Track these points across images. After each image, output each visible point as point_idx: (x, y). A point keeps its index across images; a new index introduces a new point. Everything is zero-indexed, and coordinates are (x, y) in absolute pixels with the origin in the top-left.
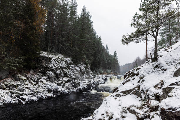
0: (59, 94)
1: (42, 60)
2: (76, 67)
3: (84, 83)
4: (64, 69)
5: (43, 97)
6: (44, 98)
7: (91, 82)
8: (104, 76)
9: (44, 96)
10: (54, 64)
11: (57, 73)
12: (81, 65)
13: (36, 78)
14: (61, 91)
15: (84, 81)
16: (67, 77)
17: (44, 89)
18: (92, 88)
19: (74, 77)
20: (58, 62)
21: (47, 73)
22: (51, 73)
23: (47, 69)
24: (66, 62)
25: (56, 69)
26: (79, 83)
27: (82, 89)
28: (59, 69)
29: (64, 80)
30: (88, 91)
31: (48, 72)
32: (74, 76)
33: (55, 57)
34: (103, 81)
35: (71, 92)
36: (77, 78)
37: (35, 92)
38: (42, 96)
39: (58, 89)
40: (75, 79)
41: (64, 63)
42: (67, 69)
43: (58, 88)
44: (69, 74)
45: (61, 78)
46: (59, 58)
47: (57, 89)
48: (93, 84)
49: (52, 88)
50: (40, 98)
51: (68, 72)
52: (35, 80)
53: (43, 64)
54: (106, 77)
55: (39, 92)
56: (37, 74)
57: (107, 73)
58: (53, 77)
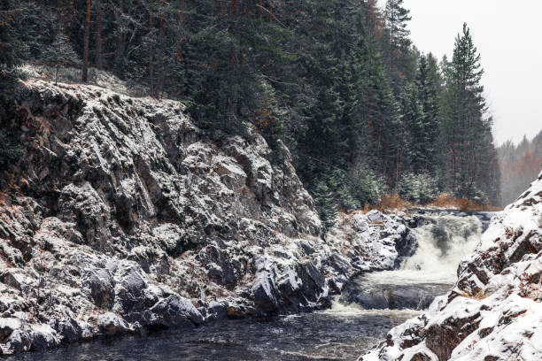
0: (154, 317)
1: (30, 115)
2: (219, 158)
3: (280, 261)
4: (152, 173)
5: (80, 330)
6: (86, 333)
7: (320, 256)
8: (394, 222)
9: (82, 324)
10: (99, 141)
11: (123, 197)
12: (250, 140)
13: (18, 225)
14: (161, 300)
15: (279, 248)
16: (174, 218)
17: (73, 284)
18: (326, 289)
19: (213, 219)
20: (121, 128)
21: (67, 197)
22: (89, 196)
23: (66, 168)
24: (157, 121)
25: (115, 168)
26: (250, 255)
27: (273, 291)
28: (128, 171)
29: (162, 236)
30: (310, 310)
31: (70, 187)
32: (213, 216)
33: (99, 95)
34: (389, 253)
35: (211, 311)
36: (234, 224)
37: (41, 301)
38: (73, 322)
39: (144, 286)
40: (222, 232)
41: (149, 136)
42: (170, 172)
43: (146, 281)
44: (183, 200)
45: (145, 225)
46: (117, 99)
47: (138, 290)
48: (330, 269)
49: (113, 283)
50: (66, 332)
51: (177, 189)
52: (12, 236)
53: (40, 143)
54: (402, 228)
55: (58, 303)
56: (18, 204)
57: (412, 199)
58: (104, 218)
